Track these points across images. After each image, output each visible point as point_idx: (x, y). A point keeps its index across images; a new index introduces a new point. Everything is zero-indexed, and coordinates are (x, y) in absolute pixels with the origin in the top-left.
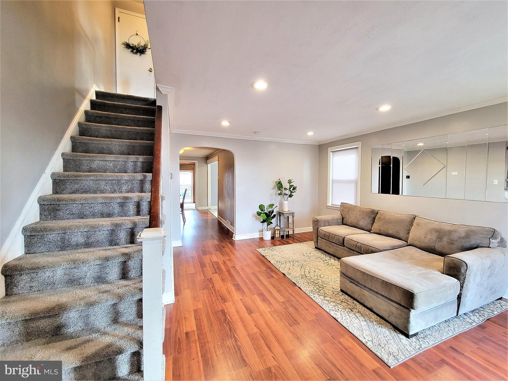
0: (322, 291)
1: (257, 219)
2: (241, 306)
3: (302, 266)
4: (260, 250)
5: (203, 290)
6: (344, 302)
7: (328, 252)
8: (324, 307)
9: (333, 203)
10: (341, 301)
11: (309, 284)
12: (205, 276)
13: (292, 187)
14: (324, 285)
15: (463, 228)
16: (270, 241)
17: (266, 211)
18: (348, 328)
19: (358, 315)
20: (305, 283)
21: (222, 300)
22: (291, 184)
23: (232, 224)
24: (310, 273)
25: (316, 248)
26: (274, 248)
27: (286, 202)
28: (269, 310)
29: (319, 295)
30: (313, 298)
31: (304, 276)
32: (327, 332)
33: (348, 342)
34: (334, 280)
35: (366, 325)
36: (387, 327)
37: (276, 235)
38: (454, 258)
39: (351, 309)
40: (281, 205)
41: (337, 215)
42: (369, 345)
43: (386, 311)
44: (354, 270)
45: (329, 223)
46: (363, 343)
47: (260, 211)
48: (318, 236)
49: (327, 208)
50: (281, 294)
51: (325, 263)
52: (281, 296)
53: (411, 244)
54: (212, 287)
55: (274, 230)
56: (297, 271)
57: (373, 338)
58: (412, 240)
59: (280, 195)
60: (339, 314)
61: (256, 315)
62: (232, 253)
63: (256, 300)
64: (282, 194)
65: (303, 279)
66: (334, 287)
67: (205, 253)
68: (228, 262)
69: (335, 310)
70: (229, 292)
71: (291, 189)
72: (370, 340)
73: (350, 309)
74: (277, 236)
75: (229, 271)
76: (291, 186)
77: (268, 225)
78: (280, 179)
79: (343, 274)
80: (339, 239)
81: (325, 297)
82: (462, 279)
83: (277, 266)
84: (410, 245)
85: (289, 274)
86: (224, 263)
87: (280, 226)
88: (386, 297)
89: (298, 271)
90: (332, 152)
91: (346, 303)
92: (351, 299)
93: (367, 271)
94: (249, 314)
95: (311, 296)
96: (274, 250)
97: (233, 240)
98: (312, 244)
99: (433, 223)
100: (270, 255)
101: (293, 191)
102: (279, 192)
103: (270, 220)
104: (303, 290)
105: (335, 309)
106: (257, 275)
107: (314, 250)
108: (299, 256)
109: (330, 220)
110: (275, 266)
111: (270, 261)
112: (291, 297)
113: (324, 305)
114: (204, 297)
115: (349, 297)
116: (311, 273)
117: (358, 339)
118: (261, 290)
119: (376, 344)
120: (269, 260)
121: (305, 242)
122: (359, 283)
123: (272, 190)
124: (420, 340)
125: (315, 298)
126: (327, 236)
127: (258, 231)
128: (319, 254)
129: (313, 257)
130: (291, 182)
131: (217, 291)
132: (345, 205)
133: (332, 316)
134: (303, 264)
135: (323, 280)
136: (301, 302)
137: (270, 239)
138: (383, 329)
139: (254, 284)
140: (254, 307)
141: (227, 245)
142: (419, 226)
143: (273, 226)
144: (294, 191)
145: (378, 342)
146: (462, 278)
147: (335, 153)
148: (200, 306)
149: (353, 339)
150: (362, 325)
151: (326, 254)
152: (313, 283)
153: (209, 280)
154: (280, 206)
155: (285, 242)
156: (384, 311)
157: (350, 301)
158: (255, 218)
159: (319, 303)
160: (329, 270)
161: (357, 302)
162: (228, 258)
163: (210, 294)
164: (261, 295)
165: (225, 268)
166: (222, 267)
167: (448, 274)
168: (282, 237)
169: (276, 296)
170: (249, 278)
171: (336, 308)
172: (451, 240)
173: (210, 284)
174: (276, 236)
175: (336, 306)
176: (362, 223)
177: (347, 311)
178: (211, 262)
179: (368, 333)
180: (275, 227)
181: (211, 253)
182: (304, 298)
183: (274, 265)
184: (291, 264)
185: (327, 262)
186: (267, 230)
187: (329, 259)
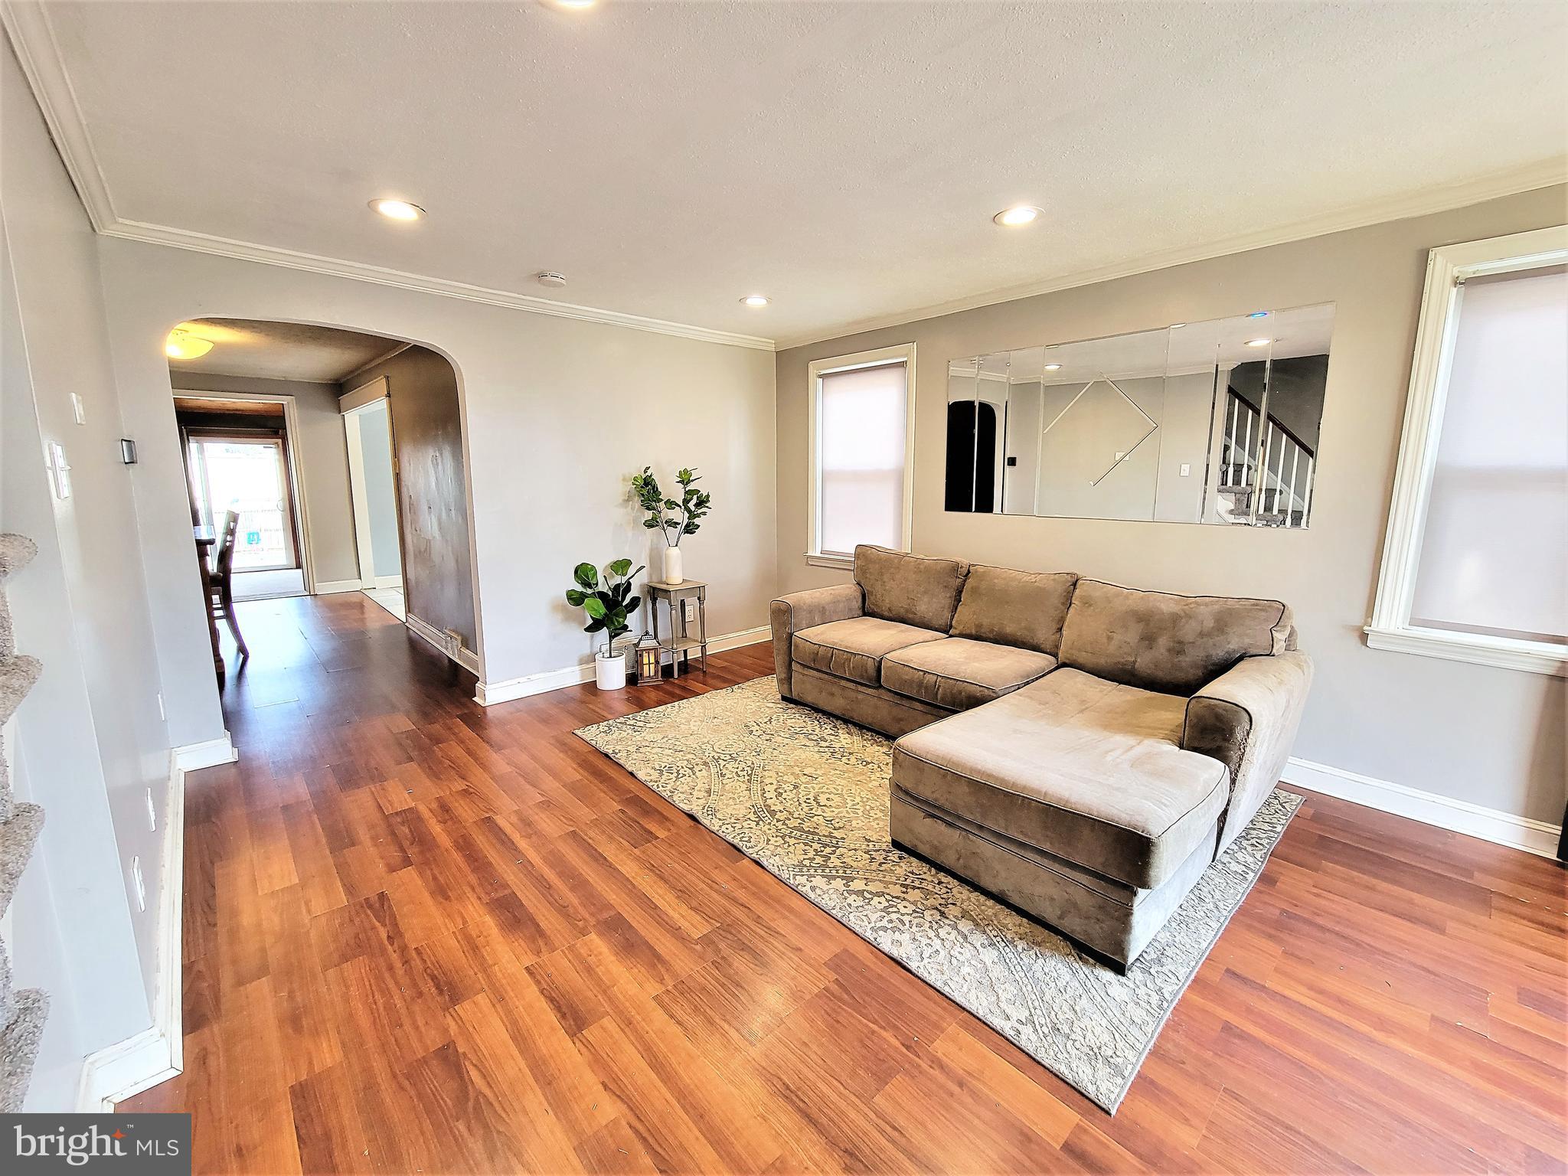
0: (834, 861)
1: (568, 618)
2: (531, 1002)
3: (750, 772)
4: (593, 734)
5: (345, 965)
6: (914, 888)
7: (827, 708)
8: (853, 921)
9: (827, 548)
10: (902, 885)
11: (787, 839)
12: (350, 889)
13: (695, 497)
14: (836, 834)
15: (1206, 605)
16: (623, 692)
17: (602, 587)
18: (946, 990)
19: (965, 926)
20: (773, 840)
21: (441, 992)
22: (691, 487)
23: (469, 640)
24: (780, 794)
25: (784, 698)
26: (642, 719)
27: (674, 552)
28: (654, 988)
29: (830, 878)
30: (812, 896)
31: (763, 813)
32: (884, 1028)
33: (960, 1049)
34: (862, 809)
35: (996, 960)
36: (1057, 949)
37: (646, 668)
38: (1215, 701)
39: (940, 911)
40: (657, 560)
41: (845, 588)
42: (1028, 1039)
43: (1052, 899)
44: (944, 776)
45: (824, 615)
46: (1007, 1039)
47: (579, 588)
48: (791, 661)
49: (807, 564)
50: (694, 904)
51: (822, 750)
52: (693, 913)
53: (1067, 661)
54: (389, 937)
55: (637, 651)
56: (736, 796)
57: (1031, 1006)
58: (1071, 649)
59: (652, 526)
60: (905, 938)
61: (605, 1030)
62: (476, 759)
63: (596, 956)
64: (657, 522)
65: (761, 822)
66: (869, 834)
67: (349, 777)
68: (462, 802)
69: (891, 925)
70: (473, 947)
71: (691, 505)
72: (1024, 1021)
73: (937, 909)
74: (649, 670)
75: (465, 846)
76: (690, 493)
77: (614, 637)
78: (648, 468)
79: (900, 791)
80: (864, 667)
81: (849, 879)
82: (1235, 758)
83: (661, 788)
84: (1064, 665)
85: (710, 813)
86: (444, 810)
87: (656, 637)
88: (1054, 858)
89: (741, 794)
90: (820, 376)
91: (919, 888)
92: (930, 871)
93: (990, 776)
94: (572, 1035)
95: (804, 889)
96: (641, 724)
97: (476, 704)
98: (770, 686)
99: (1127, 597)
100: (632, 749)
101: (699, 511)
102: (649, 515)
103: (621, 620)
104: (772, 871)
105: (891, 921)
106: (590, 841)
107: (779, 706)
108: (735, 737)
109: (828, 604)
110: (657, 790)
111: (631, 774)
112: (737, 912)
113: (851, 916)
114: (346, 999)
115: (924, 865)
116: (784, 796)
117: (988, 1026)
118: (611, 902)
119: (1046, 1032)
120: (630, 769)
121: (747, 684)
122: (959, 817)
123: (622, 511)
124: (1152, 971)
125: (818, 891)
126: (823, 658)
127: (576, 661)
128: (797, 719)
129: (782, 734)
130: (691, 479)
131: (414, 954)
132: (869, 552)
133: (886, 955)
134: (753, 764)
135: (828, 814)
136: (771, 921)
137: (623, 684)
138: (1047, 960)
139: (579, 884)
140: (589, 994)
141: (450, 729)
142: (1090, 605)
143: (629, 637)
144: (703, 510)
145: (1047, 1018)
146: (1234, 755)
147: (830, 382)
148: (328, 1054)
149: (974, 1032)
150: (987, 963)
151: (820, 715)
152: (799, 833)
153: (370, 907)
154: (651, 565)
155: (678, 691)
156: (1045, 899)
157: (930, 879)
158: (559, 616)
159: (834, 912)
160: (839, 773)
161: (949, 879)
162: (459, 785)
163: (379, 978)
164: (616, 927)
165: (449, 834)
166: (436, 829)
167: (1195, 750)
168: (667, 671)
169: (676, 916)
170: (556, 861)
171: (894, 916)
172: (1180, 642)
173: (377, 924)
174: (646, 673)
175: (890, 910)
176: (925, 607)
177: (929, 919)
178: (379, 815)
179: (1012, 989)
180: (641, 639)
181: (378, 776)
182: (778, 902)
183: (650, 784)
184: (713, 770)
185: (827, 744)
186: (608, 655)
187: (833, 732)
